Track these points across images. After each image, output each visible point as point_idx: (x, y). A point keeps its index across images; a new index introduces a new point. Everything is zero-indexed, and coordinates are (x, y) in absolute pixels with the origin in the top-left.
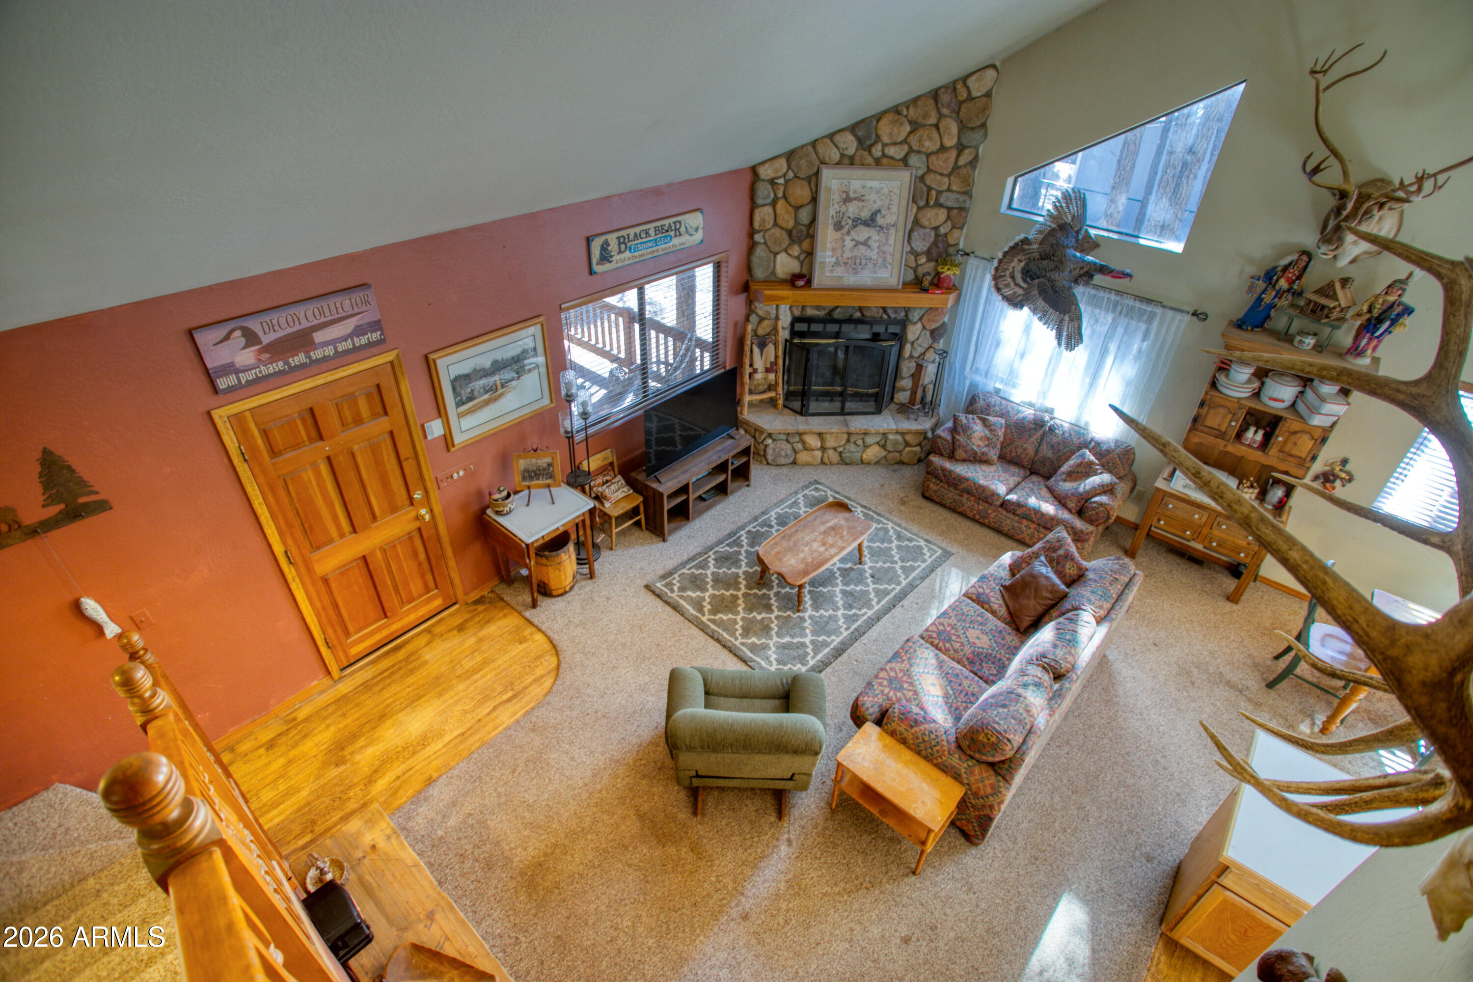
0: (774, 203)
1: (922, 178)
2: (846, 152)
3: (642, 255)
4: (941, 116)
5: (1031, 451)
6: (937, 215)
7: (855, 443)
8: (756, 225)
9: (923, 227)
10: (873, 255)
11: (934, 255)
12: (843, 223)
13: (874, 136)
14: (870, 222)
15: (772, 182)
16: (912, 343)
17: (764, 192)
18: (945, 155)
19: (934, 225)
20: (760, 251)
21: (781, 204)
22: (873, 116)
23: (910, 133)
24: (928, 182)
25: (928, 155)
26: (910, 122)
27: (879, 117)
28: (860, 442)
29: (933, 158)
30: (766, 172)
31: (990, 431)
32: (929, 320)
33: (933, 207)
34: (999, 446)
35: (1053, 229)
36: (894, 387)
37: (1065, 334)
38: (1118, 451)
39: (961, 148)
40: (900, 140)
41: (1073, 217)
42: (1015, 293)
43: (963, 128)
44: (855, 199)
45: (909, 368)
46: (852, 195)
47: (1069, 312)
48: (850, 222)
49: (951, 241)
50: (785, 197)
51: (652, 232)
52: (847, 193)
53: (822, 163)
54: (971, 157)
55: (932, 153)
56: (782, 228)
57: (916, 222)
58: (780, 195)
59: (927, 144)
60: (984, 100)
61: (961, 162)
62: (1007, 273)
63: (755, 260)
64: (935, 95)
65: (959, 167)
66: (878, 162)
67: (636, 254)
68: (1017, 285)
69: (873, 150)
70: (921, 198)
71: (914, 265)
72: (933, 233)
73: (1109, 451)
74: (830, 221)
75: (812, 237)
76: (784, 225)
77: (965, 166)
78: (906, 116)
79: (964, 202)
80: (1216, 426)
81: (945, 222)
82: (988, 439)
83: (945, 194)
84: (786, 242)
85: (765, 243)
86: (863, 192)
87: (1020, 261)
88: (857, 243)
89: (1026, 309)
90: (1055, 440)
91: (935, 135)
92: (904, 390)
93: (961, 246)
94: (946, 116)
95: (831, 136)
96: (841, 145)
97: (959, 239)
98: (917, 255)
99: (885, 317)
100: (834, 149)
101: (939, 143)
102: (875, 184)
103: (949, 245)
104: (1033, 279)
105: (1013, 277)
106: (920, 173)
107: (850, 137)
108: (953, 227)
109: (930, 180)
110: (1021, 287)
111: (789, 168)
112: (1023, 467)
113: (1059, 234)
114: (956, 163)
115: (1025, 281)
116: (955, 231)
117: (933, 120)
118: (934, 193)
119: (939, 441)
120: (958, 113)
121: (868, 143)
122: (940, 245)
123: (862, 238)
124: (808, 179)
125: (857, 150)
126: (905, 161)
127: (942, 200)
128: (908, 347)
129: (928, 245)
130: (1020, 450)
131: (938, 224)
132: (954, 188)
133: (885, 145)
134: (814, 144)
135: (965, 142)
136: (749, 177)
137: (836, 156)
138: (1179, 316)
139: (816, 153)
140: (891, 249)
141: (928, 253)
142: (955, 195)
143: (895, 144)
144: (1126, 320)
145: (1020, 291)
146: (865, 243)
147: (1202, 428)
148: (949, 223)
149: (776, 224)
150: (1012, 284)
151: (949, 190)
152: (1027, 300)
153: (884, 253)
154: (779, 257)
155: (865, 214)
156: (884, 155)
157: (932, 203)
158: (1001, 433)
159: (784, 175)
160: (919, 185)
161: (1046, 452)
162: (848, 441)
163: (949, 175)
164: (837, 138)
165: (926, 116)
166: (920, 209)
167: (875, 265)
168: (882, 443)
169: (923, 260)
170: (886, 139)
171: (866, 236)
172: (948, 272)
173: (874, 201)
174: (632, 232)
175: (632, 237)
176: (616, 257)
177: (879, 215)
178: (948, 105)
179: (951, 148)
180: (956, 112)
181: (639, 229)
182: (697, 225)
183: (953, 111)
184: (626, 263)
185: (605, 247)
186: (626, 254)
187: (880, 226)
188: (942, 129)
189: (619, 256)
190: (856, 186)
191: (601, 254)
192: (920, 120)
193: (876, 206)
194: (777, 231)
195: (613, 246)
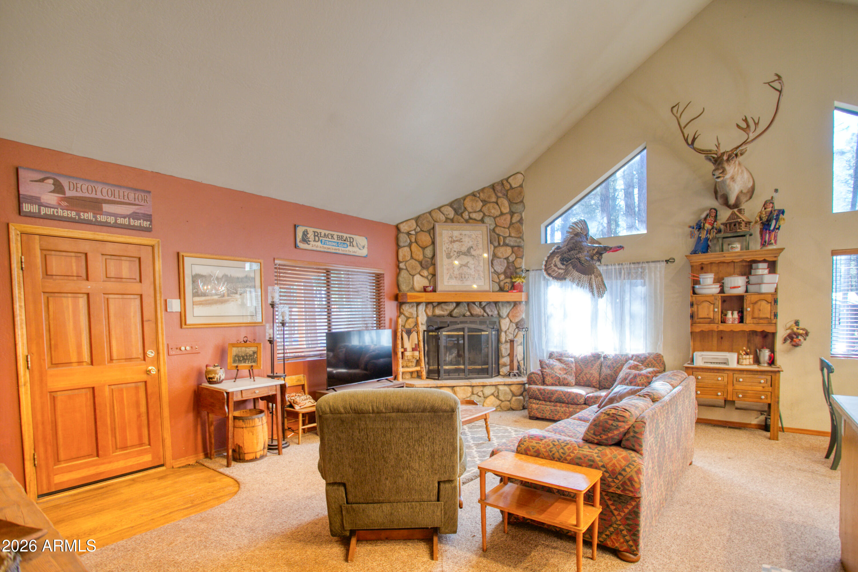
0: (410, 246)
1: (494, 230)
2: (448, 217)
3: (329, 248)
4: (498, 197)
5: (596, 375)
6: (506, 250)
7: (477, 394)
8: (400, 259)
9: (499, 258)
10: (472, 272)
11: (509, 274)
12: (452, 254)
13: (463, 208)
14: (467, 253)
15: (408, 234)
16: (506, 332)
17: (404, 239)
18: (504, 217)
19: (505, 256)
20: (404, 274)
21: (414, 245)
22: (462, 198)
23: (483, 206)
24: (497, 232)
25: (495, 218)
26: (482, 201)
27: (464, 198)
28: (480, 394)
29: (498, 219)
30: (404, 228)
31: (565, 364)
32: (513, 316)
33: (502, 246)
34: (573, 374)
35: (572, 237)
36: (498, 364)
37: (594, 286)
38: (652, 356)
39: (512, 213)
40: (478, 210)
41: (581, 229)
42: (559, 273)
43: (511, 203)
44: (457, 241)
45: (506, 349)
46: (455, 239)
47: (593, 273)
48: (456, 253)
49: (517, 266)
50: (416, 242)
51: (335, 237)
52: (452, 238)
53: (436, 222)
54: (518, 218)
55: (497, 217)
56: (415, 260)
57: (495, 256)
58: (413, 240)
59: (493, 211)
60: (519, 188)
61: (514, 221)
62: (552, 265)
63: (401, 279)
64: (493, 187)
65: (513, 224)
66: (467, 221)
67: (325, 246)
68: (559, 269)
69: (464, 215)
70: (495, 241)
71: (498, 281)
72: (505, 261)
73: (646, 358)
74: (444, 253)
75: (434, 265)
76: (417, 258)
77: (516, 223)
78: (479, 197)
79: (520, 242)
80: (706, 316)
81: (511, 254)
82: (565, 369)
83: (508, 238)
84: (419, 268)
85: (407, 269)
86: (461, 237)
87: (558, 257)
88: (461, 265)
89: (567, 280)
90: (609, 362)
91: (497, 207)
92: (505, 365)
93: (523, 267)
94: (500, 197)
95: (439, 209)
96: (446, 213)
97: (521, 263)
98: (498, 274)
99: (485, 315)
100: (442, 215)
101: (499, 211)
102: (467, 233)
103: (516, 268)
104: (567, 262)
105: (556, 266)
106: (492, 227)
107: (450, 209)
108: (516, 258)
109: (498, 230)
110: (561, 269)
111: (417, 225)
112: (594, 387)
113: (576, 238)
114: (511, 221)
115: (563, 264)
116: (518, 259)
117: (494, 199)
118: (502, 238)
119: (533, 375)
120: (507, 196)
121: (460, 211)
122: (511, 268)
123: (464, 262)
124: (429, 232)
125: (454, 215)
126: (482, 221)
127: (507, 241)
128: (503, 334)
129: (504, 268)
130: (588, 376)
131: (508, 255)
132: (513, 235)
133: (470, 213)
134: (430, 213)
135: (514, 210)
136: (394, 232)
137: (443, 218)
138: (658, 265)
139: (432, 217)
140: (482, 269)
141: (505, 273)
142: (514, 239)
143: (475, 212)
144: (629, 281)
145: (561, 271)
146: (466, 265)
147: (699, 320)
148: (514, 254)
149: (412, 257)
150: (556, 269)
151: (510, 236)
152: (567, 274)
153: (478, 271)
154: (415, 277)
155: (464, 249)
156: (470, 218)
157: (502, 243)
158: (573, 366)
159: (415, 230)
160: (493, 234)
161: (606, 371)
162: (473, 393)
163: (509, 228)
164: (442, 209)
165: (489, 197)
166: (495, 247)
167: (474, 278)
168: (496, 394)
169: (502, 277)
170: (470, 209)
171: (466, 262)
172: (518, 281)
173: (467, 242)
174: (323, 232)
175: (323, 235)
176: (312, 243)
177: (472, 249)
178: (501, 192)
179: (507, 213)
180: (506, 195)
181: (327, 232)
182: (364, 244)
183: (504, 195)
184: (319, 249)
185: (305, 234)
186: (319, 244)
187: (473, 256)
188: (500, 204)
189: (314, 243)
190: (456, 233)
191: (303, 237)
192: (487, 199)
193: (470, 244)
194: (413, 262)
195: (311, 235)
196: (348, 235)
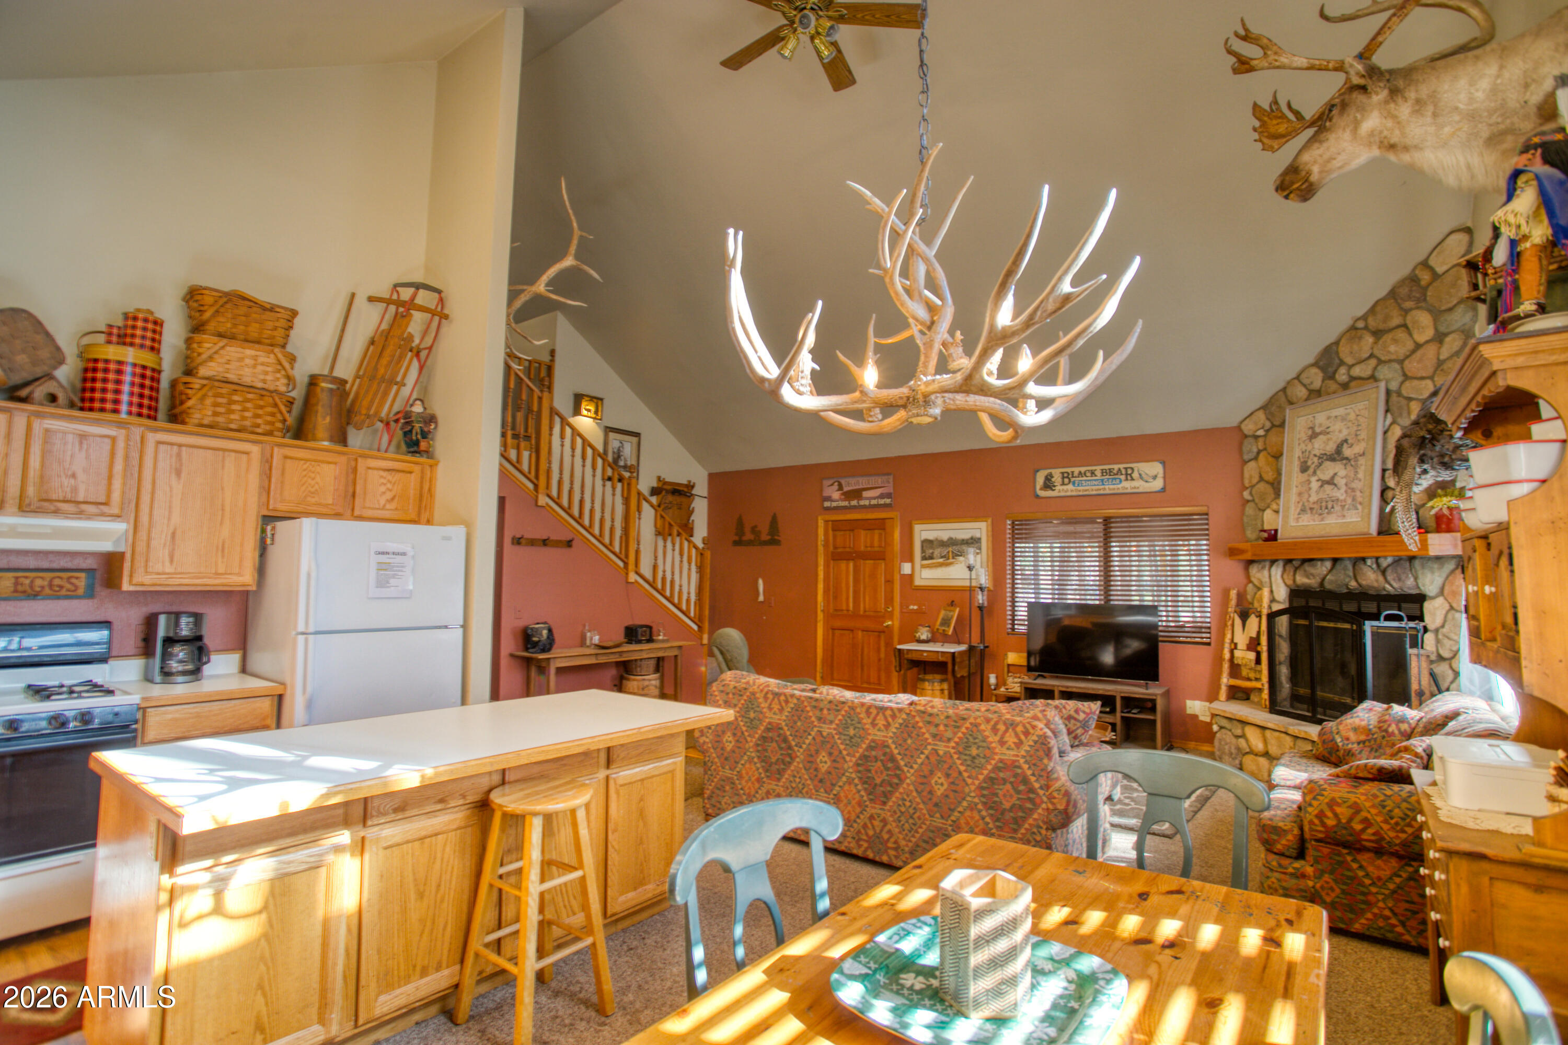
0: (1257, 457)
1: (1398, 391)
2: (1312, 387)
3: (1087, 490)
4: (1404, 314)
8: (1246, 483)
10: (1340, 494)
12: (1309, 463)
13: (1337, 361)
14: (1337, 456)
15: (1255, 436)
17: (1249, 448)
18: (1422, 354)
20: (1249, 510)
21: (1262, 456)
22: (1335, 340)
23: (1375, 343)
24: (1406, 393)
25: (1401, 362)
26: (1371, 334)
27: (1339, 341)
29: (1407, 362)
30: (1248, 428)
39: (1440, 338)
40: (1366, 355)
43: (1436, 315)
44: (1320, 433)
46: (1317, 430)
48: (1316, 459)
50: (1265, 449)
51: (1098, 473)
52: (1312, 428)
53: (1289, 405)
54: (1455, 346)
55: (1403, 359)
56: (1265, 481)
58: (1261, 447)
59: (1392, 348)
60: (1454, 270)
61: (1444, 355)
63: (1246, 520)
64: (1393, 294)
65: (1443, 363)
66: (1345, 386)
67: (1079, 488)
69: (1338, 375)
74: (1296, 463)
76: (1270, 477)
77: (1450, 358)
78: (1366, 328)
84: (1270, 496)
85: (1253, 500)
86: (1328, 423)
88: (1324, 483)
91: (1405, 335)
94: (1410, 311)
95: (1299, 376)
96: (1309, 381)
100: (1303, 385)
101: (1410, 344)
102: (1340, 411)
106: (1394, 386)
107: (1314, 370)
111: (1266, 417)
114: (1438, 357)
117: (1396, 322)
120: (1425, 300)
121: (1331, 370)
123: (1326, 477)
125: (1323, 381)
126: (1373, 378)
133: (1350, 367)
134: (1285, 388)
135: (1444, 330)
137: (1302, 394)
140: (1360, 485)
143: (1360, 362)
146: (1331, 482)
149: (1260, 478)
153: (1353, 490)
154: (1265, 514)
155: (1331, 448)
156: (1353, 379)
159: (1263, 427)
160: (1397, 399)
163: (1431, 377)
164: (1305, 373)
167: (1343, 507)
170: (1349, 360)
171: (1331, 473)
173: (1340, 431)
174: (1076, 470)
175: (1076, 474)
176: (1059, 488)
177: (1345, 445)
178: (1409, 298)
179: (1427, 342)
180: (1421, 300)
181: (1083, 469)
182: (1155, 473)
183: (1418, 300)
184: (1069, 494)
185: (1048, 478)
186: (1070, 487)
187: (1347, 459)
188: (1410, 326)
189: (1061, 488)
190: (1321, 419)
191: (1045, 483)
192: (1382, 326)
193: (1342, 436)
194: (1262, 486)
195: (1057, 478)
196: (1122, 466)
